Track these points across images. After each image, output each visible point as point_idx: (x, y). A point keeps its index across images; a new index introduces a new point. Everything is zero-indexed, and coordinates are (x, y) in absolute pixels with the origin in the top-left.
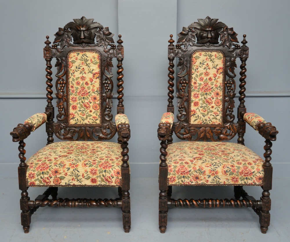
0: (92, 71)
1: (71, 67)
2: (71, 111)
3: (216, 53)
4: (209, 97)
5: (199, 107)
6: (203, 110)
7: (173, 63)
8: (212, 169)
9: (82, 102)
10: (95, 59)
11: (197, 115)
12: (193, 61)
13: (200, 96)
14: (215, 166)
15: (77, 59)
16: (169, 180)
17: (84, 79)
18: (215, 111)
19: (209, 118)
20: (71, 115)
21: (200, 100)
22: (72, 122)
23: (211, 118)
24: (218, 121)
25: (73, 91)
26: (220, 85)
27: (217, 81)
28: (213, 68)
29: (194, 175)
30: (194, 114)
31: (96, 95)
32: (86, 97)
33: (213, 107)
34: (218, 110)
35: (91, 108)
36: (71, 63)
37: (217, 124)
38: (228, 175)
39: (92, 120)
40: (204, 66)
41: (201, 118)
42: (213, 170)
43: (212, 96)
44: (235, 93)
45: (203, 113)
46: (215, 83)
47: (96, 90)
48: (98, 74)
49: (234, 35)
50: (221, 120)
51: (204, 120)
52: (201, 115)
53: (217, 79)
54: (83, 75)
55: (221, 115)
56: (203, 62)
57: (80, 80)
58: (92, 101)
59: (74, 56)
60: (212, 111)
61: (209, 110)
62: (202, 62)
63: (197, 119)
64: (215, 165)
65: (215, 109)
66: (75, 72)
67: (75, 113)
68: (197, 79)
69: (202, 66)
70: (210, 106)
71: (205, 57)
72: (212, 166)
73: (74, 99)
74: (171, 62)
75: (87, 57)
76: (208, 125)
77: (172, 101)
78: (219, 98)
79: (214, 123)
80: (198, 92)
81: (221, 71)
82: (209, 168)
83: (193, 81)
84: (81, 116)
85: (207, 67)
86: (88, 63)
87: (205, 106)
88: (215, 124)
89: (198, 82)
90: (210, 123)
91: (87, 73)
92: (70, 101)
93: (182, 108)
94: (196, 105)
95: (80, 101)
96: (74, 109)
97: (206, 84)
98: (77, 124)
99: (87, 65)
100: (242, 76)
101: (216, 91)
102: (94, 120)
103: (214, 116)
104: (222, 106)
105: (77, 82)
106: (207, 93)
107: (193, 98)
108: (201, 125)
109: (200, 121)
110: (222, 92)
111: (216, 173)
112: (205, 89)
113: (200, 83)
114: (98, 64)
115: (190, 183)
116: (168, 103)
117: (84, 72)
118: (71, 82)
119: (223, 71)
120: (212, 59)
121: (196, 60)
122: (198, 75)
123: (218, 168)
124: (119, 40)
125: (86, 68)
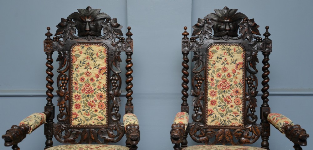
0: (98, 66)
1: (75, 62)
2: (74, 110)
3: (235, 47)
4: (227, 95)
5: (217, 107)
6: (221, 109)
7: (187, 58)
9: (87, 100)
10: (102, 53)
11: (214, 115)
12: (209, 56)
13: (217, 94)
15: (81, 53)
17: (89, 75)
18: (235, 110)
19: (228, 119)
20: (74, 115)
21: (217, 98)
22: (75, 123)
23: (230, 119)
24: (238, 122)
25: (77, 88)
26: (240, 82)
27: (237, 78)
28: (231, 63)
30: (211, 114)
31: (102, 92)
32: (91, 95)
33: (232, 106)
34: (238, 110)
35: (97, 106)
36: (75, 57)
37: (237, 125)
39: (98, 121)
40: (222, 61)
41: (219, 118)
43: (231, 94)
44: (257, 91)
45: (221, 113)
46: (234, 80)
47: (102, 87)
48: (105, 70)
49: (254, 27)
50: (241, 121)
51: (222, 120)
52: (218, 115)
53: (237, 75)
54: (88, 71)
55: (241, 115)
56: (221, 57)
57: (84, 76)
58: (97, 100)
59: (78, 50)
60: (231, 111)
61: (227, 110)
62: (219, 57)
63: (214, 120)
65: (235, 108)
66: (80, 67)
67: (78, 113)
68: (215, 75)
69: (220, 61)
70: (229, 106)
71: (222, 51)
73: (77, 97)
74: (185, 57)
75: (93, 51)
76: (228, 126)
77: (187, 99)
78: (239, 96)
79: (234, 125)
80: (215, 89)
81: (241, 66)
83: (210, 77)
84: (85, 116)
85: (225, 62)
86: (93, 57)
87: (223, 105)
88: (235, 125)
89: (216, 78)
90: (229, 124)
91: (92, 68)
92: (73, 99)
93: (197, 107)
94: (214, 104)
95: (85, 99)
96: (77, 108)
97: (224, 81)
98: (81, 125)
99: (93, 59)
100: (265, 72)
101: (236, 88)
102: (99, 120)
103: (234, 116)
104: (242, 105)
105: (82, 79)
106: (225, 90)
107: (209, 96)
108: (219, 126)
109: (218, 122)
110: (243, 89)
112: (223, 87)
113: (217, 79)
114: (105, 58)
116: (182, 101)
117: (89, 67)
118: (75, 78)
119: (243, 67)
120: (231, 53)
121: (213, 54)
122: (216, 70)
124: (128, 33)
125: (91, 62)
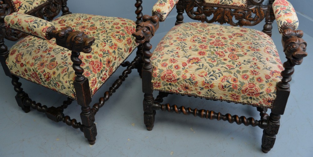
8: (206, 80)
14: (211, 77)
16: (153, 85)
20: (17, 4)
29: (182, 85)
37: (239, 5)
38: (226, 91)
42: (208, 83)
64: (212, 75)
72: (207, 76)
76: (228, 6)
79: (235, 4)
82: (203, 78)
88: (237, 5)
90: (230, 3)
109: (218, 0)
111: (210, 86)
115: (179, 91)
123: (215, 80)
